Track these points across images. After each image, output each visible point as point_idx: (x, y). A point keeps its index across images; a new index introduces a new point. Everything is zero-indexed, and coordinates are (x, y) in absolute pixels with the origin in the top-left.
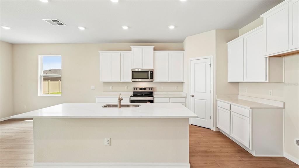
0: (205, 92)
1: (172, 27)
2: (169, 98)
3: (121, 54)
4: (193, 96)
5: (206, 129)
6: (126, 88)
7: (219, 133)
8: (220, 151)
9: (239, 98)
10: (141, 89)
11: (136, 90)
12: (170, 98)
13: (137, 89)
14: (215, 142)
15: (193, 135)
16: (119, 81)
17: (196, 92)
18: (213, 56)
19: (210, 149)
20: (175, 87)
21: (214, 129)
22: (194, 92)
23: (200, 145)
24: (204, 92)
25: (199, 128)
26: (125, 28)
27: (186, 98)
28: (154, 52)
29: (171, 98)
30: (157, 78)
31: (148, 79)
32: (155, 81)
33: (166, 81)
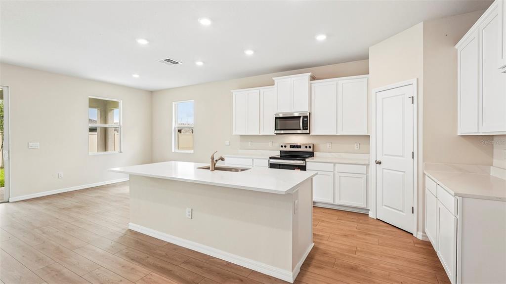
0: (402, 155)
1: (321, 38)
2: (333, 164)
3: (261, 91)
4: (380, 163)
5: (402, 232)
6: (270, 144)
7: (427, 245)
8: (389, 275)
9: (491, 174)
10: (292, 147)
11: (284, 149)
12: (335, 164)
13: (285, 147)
14: (395, 258)
15: (358, 236)
16: (257, 133)
17: (385, 155)
18: (418, 79)
19: (366, 267)
20: (355, 145)
21: (419, 236)
22: (383, 155)
23: (355, 256)
24: (400, 156)
25: (387, 229)
26: (249, 53)
27: (368, 165)
28: (311, 84)
29: (337, 165)
30: (317, 128)
31: (300, 130)
32: (312, 133)
33: (333, 133)
